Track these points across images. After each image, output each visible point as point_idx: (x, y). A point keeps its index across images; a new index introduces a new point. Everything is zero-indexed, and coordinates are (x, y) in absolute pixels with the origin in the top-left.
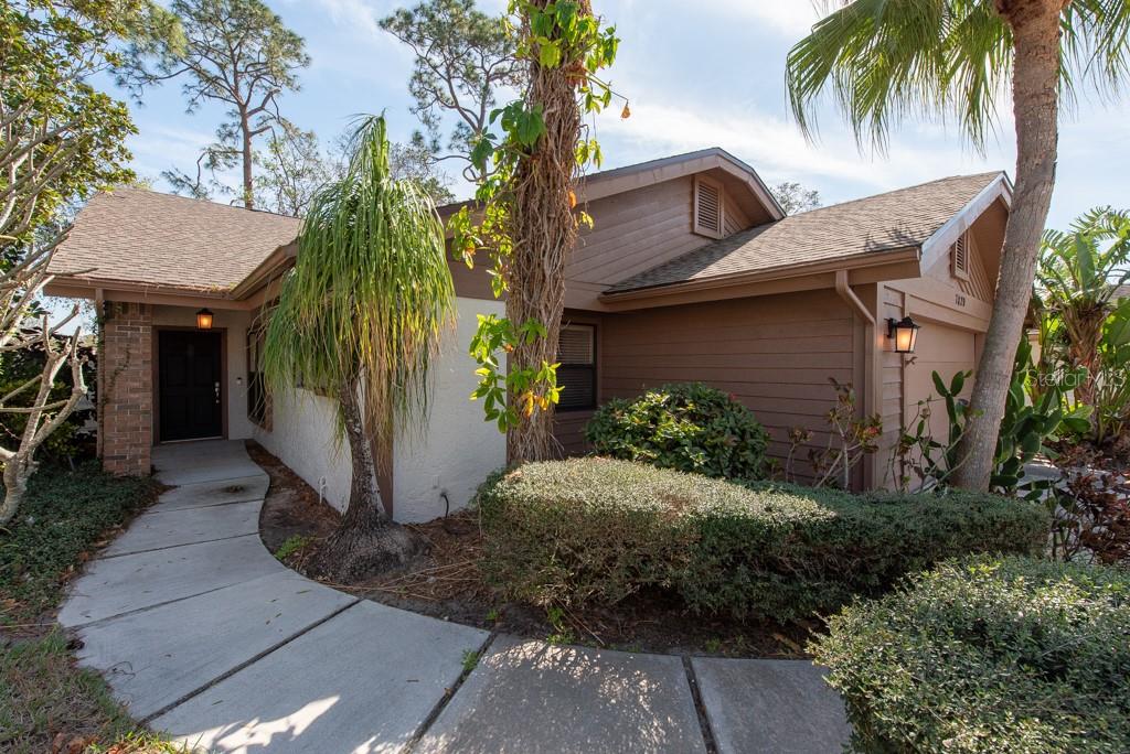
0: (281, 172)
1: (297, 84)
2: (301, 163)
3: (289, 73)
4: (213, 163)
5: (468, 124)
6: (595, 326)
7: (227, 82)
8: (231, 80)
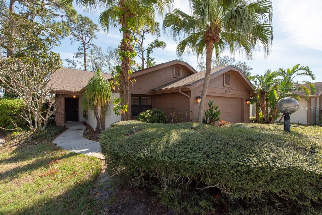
0: (93, 58)
1: (96, 37)
2: (98, 55)
3: (95, 35)
4: (77, 57)
5: (138, 44)
6: (152, 98)
7: (80, 36)
8: (81, 36)
